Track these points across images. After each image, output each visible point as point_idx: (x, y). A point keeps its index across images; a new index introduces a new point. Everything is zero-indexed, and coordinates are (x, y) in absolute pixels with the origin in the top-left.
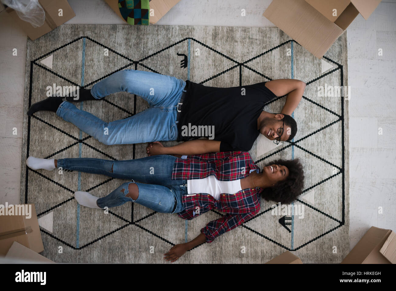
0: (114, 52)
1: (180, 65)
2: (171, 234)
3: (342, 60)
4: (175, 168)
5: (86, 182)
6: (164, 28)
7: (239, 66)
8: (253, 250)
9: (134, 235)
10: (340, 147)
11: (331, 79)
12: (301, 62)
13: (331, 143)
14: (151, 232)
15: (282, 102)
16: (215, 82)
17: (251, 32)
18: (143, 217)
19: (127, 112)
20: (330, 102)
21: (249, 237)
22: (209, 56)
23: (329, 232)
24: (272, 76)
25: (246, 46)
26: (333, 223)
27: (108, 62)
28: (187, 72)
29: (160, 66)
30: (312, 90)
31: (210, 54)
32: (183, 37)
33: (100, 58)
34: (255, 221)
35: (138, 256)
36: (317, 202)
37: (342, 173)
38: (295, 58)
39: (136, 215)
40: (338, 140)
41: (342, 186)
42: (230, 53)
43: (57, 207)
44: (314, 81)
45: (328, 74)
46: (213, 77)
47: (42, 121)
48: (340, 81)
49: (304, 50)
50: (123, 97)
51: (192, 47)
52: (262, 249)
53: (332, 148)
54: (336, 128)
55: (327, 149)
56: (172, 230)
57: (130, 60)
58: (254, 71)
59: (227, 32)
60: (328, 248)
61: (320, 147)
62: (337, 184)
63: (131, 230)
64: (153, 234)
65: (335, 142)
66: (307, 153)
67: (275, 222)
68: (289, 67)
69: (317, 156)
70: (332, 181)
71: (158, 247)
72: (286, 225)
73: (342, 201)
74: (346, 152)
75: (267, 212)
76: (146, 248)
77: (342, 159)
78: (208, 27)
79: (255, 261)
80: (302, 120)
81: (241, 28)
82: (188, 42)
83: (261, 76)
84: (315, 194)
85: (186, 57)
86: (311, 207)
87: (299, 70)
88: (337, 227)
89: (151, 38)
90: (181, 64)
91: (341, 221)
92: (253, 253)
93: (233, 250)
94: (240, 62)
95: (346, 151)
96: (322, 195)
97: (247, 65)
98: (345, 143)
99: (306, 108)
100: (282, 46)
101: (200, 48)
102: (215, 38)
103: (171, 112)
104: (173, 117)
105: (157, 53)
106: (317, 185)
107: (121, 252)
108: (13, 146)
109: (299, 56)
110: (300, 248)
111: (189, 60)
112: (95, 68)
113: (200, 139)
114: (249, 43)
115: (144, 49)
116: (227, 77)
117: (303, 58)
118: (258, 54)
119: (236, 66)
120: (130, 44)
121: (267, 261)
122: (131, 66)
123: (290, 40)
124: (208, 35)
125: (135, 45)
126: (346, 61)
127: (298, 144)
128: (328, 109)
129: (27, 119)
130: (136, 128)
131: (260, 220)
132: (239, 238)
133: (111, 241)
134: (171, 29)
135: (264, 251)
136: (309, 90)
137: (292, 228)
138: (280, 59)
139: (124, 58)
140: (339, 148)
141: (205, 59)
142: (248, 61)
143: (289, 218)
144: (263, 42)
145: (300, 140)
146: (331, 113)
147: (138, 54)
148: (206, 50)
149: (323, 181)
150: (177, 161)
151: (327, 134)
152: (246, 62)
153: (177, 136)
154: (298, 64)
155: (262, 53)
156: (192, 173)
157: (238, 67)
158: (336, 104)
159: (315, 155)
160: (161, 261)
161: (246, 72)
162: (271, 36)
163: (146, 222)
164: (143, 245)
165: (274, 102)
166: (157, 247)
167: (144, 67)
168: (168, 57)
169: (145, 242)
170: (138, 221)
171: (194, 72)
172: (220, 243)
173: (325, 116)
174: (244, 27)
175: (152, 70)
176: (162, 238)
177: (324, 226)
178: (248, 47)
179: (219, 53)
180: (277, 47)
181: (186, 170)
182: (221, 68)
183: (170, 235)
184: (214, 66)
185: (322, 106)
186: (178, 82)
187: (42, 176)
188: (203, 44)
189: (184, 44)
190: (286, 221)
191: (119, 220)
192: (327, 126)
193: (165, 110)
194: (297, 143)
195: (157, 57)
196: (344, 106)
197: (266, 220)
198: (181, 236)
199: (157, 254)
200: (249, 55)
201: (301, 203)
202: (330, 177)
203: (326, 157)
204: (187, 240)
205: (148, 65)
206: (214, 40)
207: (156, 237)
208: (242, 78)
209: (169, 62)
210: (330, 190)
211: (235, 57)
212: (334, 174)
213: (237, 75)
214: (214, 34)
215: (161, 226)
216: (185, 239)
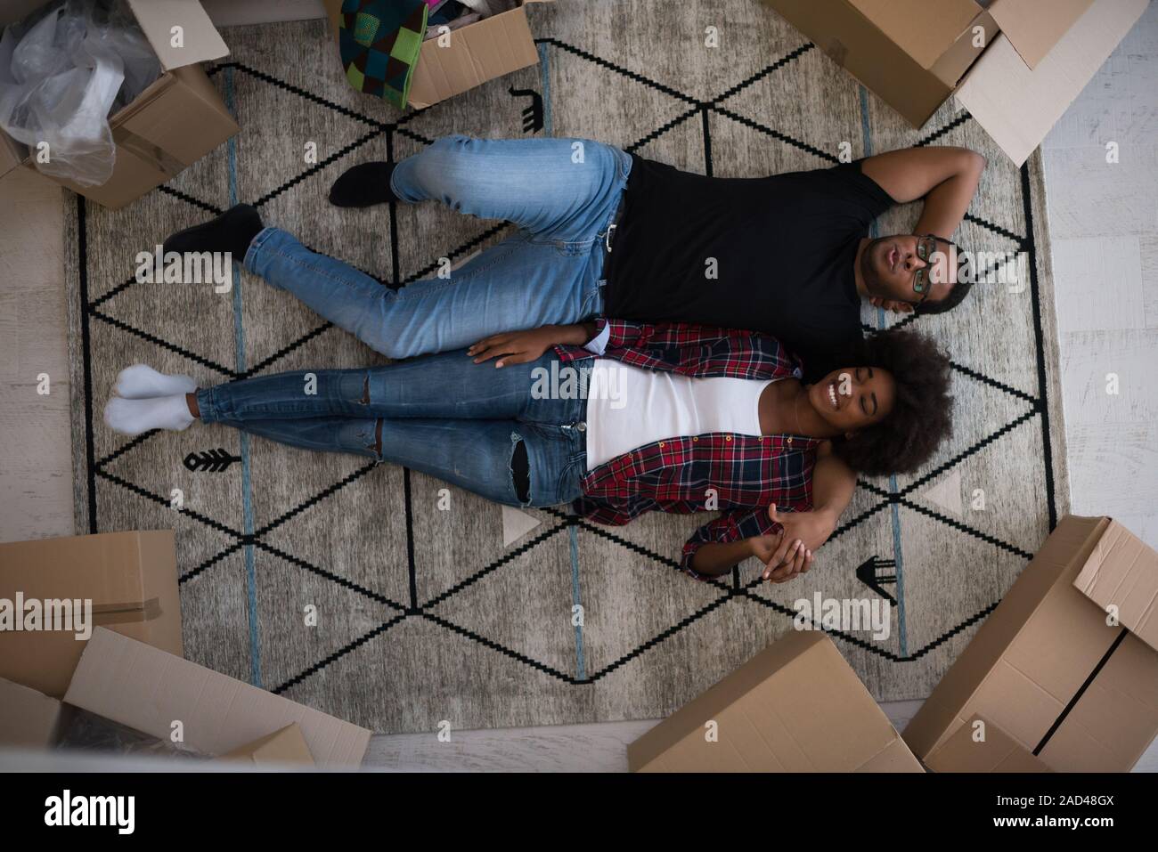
0: (320, 101)
1: (520, 122)
2: (532, 635)
5: (266, 500)
7: (701, 111)
9: (422, 646)
10: (1028, 332)
13: (998, 323)
14: (472, 636)
17: (728, 7)
18: (446, 592)
20: (989, 198)
21: (770, 628)
22: (608, 88)
24: (804, 135)
25: (719, 48)
27: (305, 135)
31: (609, 83)
33: (281, 124)
35: (437, 710)
36: (969, 507)
37: (1040, 414)
39: (425, 586)
40: (1020, 311)
41: (1042, 452)
42: (669, 74)
43: (189, 580)
47: (124, 327)
50: (357, 237)
53: (1003, 340)
55: (990, 343)
56: (534, 624)
57: (372, 122)
58: (748, 123)
59: (656, 10)
61: (967, 337)
62: (1029, 447)
63: (413, 632)
64: (478, 639)
65: (1011, 319)
67: (845, 578)
68: (854, 103)
70: (1010, 439)
71: (496, 678)
72: (879, 583)
73: (1046, 499)
74: (1047, 349)
76: (460, 683)
77: (1036, 370)
82: (540, 52)
83: (769, 136)
84: (962, 482)
85: (538, 99)
86: (951, 522)
90: (525, 121)
94: (703, 99)
95: (1049, 345)
96: (983, 484)
97: (724, 106)
98: (1042, 321)
101: (579, 67)
102: (621, 33)
104: (591, 267)
106: (965, 455)
107: (388, 701)
108: (45, 408)
110: (926, 650)
111: (548, 106)
112: (268, 154)
114: (726, 39)
116: (668, 147)
118: (758, 71)
119: (691, 113)
122: (373, 140)
124: (598, 25)
128: (983, 219)
129: (80, 324)
130: (480, 306)
132: (738, 633)
133: (354, 669)
137: (900, 591)
138: (823, 80)
139: (352, 117)
140: (1024, 336)
141: (595, 98)
142: (727, 95)
143: (887, 561)
144: (769, 34)
145: (905, 323)
146: (995, 232)
148: (597, 71)
149: (984, 443)
151: (985, 298)
152: (721, 98)
155: (768, 68)
157: (699, 116)
158: (1006, 204)
160: (507, 719)
161: (724, 128)
163: (455, 605)
164: (452, 674)
166: (493, 678)
167: (414, 140)
168: (483, 102)
169: (456, 665)
170: (430, 604)
172: (683, 654)
173: (975, 242)
176: (506, 651)
177: (995, 580)
178: (724, 50)
179: (638, 78)
182: (645, 123)
183: (529, 639)
184: (623, 120)
187: (137, 490)
188: (585, 56)
190: (879, 572)
191: (375, 605)
193: (571, 251)
195: (452, 105)
196: (1033, 207)
197: (817, 572)
198: (563, 641)
199: (495, 698)
200: (729, 76)
201: (920, 513)
202: (1005, 427)
203: (988, 368)
204: (583, 651)
205: (425, 131)
206: (620, 38)
207: (488, 646)
208: (714, 148)
209: (488, 118)
210: (1007, 468)
211: (688, 86)
212: (1015, 419)
213: (695, 139)
214: (616, 20)
215: (501, 615)
216: (577, 649)
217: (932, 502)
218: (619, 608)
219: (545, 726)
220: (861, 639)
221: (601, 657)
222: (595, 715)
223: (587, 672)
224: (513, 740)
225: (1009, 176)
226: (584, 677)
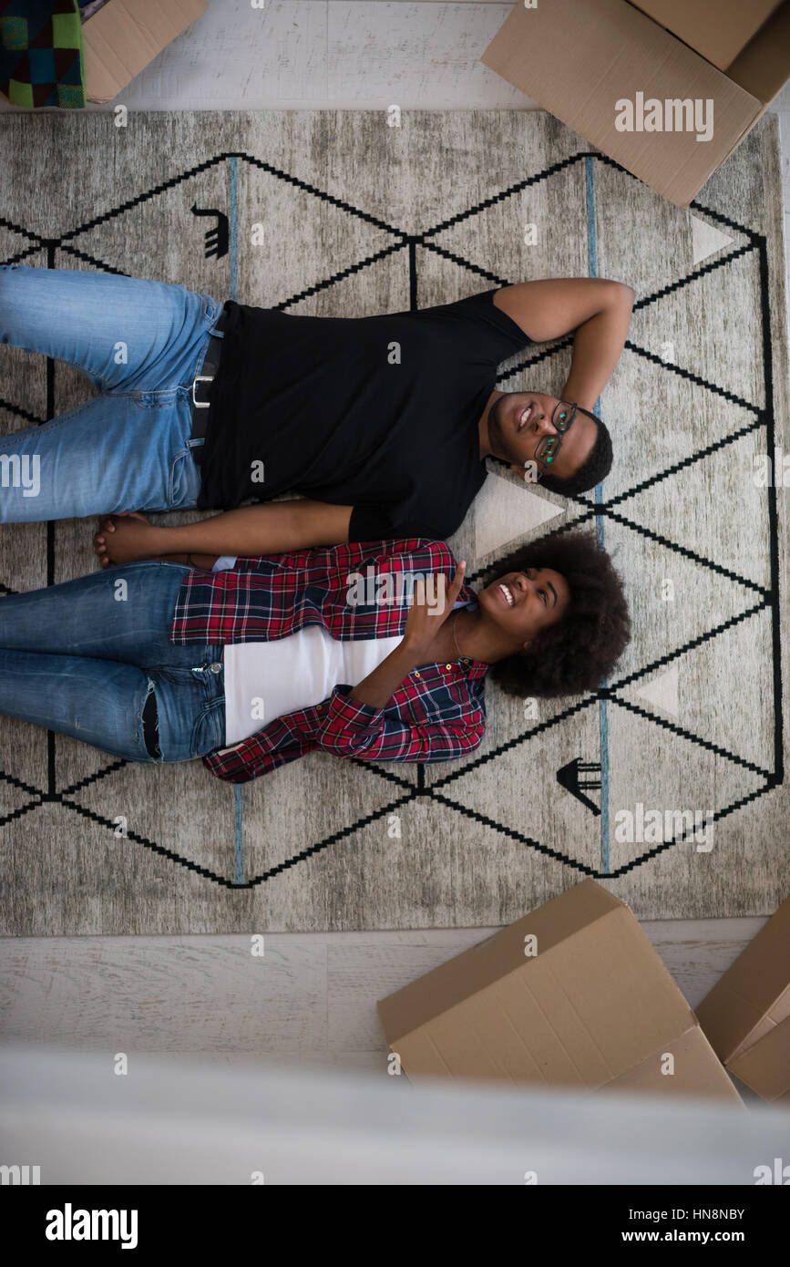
1: (202, 247)
2: (186, 831)
3: (762, 217)
4: (182, 603)
6: (147, 122)
7: (408, 246)
8: (470, 879)
9: (59, 838)
10: (762, 515)
11: (728, 284)
12: (623, 229)
13: (728, 503)
15: (559, 367)
16: (327, 303)
17: (445, 130)
18: (90, 776)
19: (23, 417)
20: (726, 362)
21: (456, 834)
22: (304, 213)
23: (730, 809)
25: (432, 177)
26: (744, 779)
28: (229, 272)
29: (136, 252)
30: (662, 325)
31: (306, 208)
32: (210, 151)
34: (477, 777)
35: (73, 911)
36: (688, 707)
37: (770, 607)
38: (600, 215)
39: (65, 769)
40: (755, 491)
41: (771, 650)
42: (374, 201)
44: (668, 290)
45: (716, 265)
46: (319, 287)
48: (758, 289)
49: (633, 187)
50: (8, 366)
51: (243, 184)
52: (503, 873)
53: (734, 522)
54: (748, 453)
55: (719, 526)
56: (188, 817)
57: (32, 236)
58: (460, 262)
59: (364, 129)
60: (728, 865)
61: (694, 517)
62: (757, 644)
63: (49, 821)
65: (743, 499)
66: (648, 539)
68: (581, 247)
69: (683, 551)
70: (737, 634)
71: (142, 877)
72: (583, 788)
73: (773, 703)
74: (782, 534)
75: (515, 746)
76: (100, 882)
77: (769, 558)
78: (297, 114)
79: (478, 918)
80: (629, 425)
81: (412, 113)
82: (229, 169)
83: (483, 278)
84: (680, 680)
85: (223, 220)
86: (665, 724)
87: (617, 253)
88: (759, 793)
89: (102, 158)
90: (208, 245)
91: (772, 771)
92: (470, 890)
93: (400, 881)
94: (411, 232)
95: (784, 531)
96: (704, 682)
97: (435, 241)
98: (778, 503)
99: (642, 385)
100: (556, 173)
101: (272, 187)
102: (322, 152)
103: (169, 407)
104: (178, 424)
105: (122, 209)
106: (685, 649)
107: (17, 899)
109: (613, 207)
110: (631, 866)
111: (235, 230)
113: (279, 502)
114: (441, 166)
115: (76, 196)
116: (368, 284)
117: (628, 215)
118: (474, 204)
119: (397, 247)
120: (30, 180)
121: (521, 916)
122: (32, 256)
123: (582, 151)
124: (296, 141)
125: (46, 185)
126: (778, 220)
127: (616, 509)
128: (718, 386)
130: (49, 465)
131: (491, 775)
132: (421, 838)
134: (171, 124)
135: (510, 879)
136: (651, 325)
137: (604, 798)
138: (548, 219)
139: (10, 229)
140: (759, 517)
141: (289, 223)
142: (439, 229)
143: (592, 764)
144: (490, 163)
145: (625, 496)
146: (730, 401)
147: (56, 215)
148: (293, 193)
149: (706, 637)
150: (191, 581)
151: (716, 474)
152: (432, 232)
153: (195, 493)
154: (610, 234)
155: (486, 201)
156: (240, 621)
157: (406, 250)
158: (745, 370)
159: (676, 548)
160: (153, 924)
161: (432, 265)
162: (515, 139)
163: (99, 793)
164: (92, 870)
165: (533, 366)
166: (138, 877)
167: (80, 259)
168: (162, 222)
169: (97, 860)
170: (71, 790)
171: (251, 270)
172: (357, 859)
173: (708, 411)
174: (422, 112)
175: (107, 268)
176: (154, 847)
177: (712, 790)
178: (438, 179)
179: (339, 203)
180: (537, 178)
181: (219, 611)
182: (343, 256)
183: (183, 835)
184: (320, 250)
185: (696, 376)
186: (193, 301)
188: (280, 175)
189: (217, 175)
190: (582, 777)
191: (7, 788)
192: (715, 447)
193: (149, 402)
194: (615, 506)
195: (125, 221)
196: (774, 376)
197: (513, 773)
198: (222, 838)
199: (140, 900)
200: (441, 208)
201: (631, 712)
202: (730, 619)
203: (715, 553)
204: (243, 851)
205: (94, 249)
206: (321, 159)
207: (135, 841)
208: (420, 288)
209: (165, 239)
210: (731, 666)
211: (394, 215)
212: (743, 611)
213: (400, 277)
214: (318, 137)
215: (151, 806)
216: (236, 848)
217: (645, 701)
218: (286, 805)
219: (196, 934)
220: (558, 851)
221: (263, 858)
222: (254, 924)
223: (247, 874)
224: (157, 949)
225: (749, 339)
226: (243, 881)
